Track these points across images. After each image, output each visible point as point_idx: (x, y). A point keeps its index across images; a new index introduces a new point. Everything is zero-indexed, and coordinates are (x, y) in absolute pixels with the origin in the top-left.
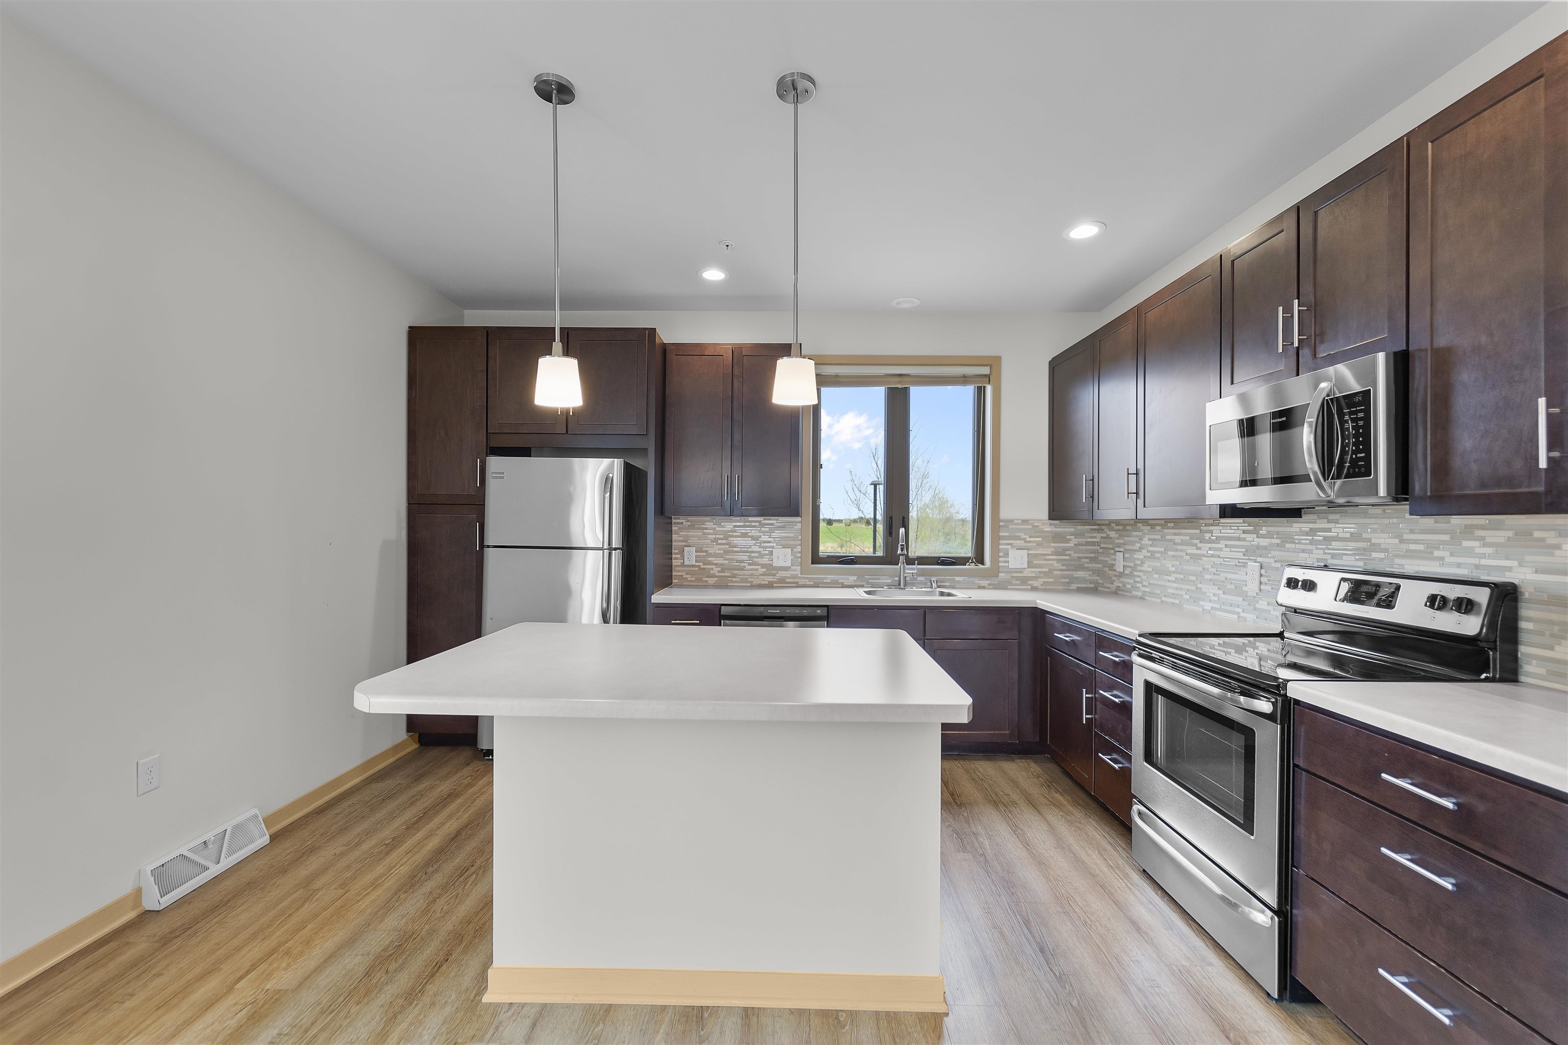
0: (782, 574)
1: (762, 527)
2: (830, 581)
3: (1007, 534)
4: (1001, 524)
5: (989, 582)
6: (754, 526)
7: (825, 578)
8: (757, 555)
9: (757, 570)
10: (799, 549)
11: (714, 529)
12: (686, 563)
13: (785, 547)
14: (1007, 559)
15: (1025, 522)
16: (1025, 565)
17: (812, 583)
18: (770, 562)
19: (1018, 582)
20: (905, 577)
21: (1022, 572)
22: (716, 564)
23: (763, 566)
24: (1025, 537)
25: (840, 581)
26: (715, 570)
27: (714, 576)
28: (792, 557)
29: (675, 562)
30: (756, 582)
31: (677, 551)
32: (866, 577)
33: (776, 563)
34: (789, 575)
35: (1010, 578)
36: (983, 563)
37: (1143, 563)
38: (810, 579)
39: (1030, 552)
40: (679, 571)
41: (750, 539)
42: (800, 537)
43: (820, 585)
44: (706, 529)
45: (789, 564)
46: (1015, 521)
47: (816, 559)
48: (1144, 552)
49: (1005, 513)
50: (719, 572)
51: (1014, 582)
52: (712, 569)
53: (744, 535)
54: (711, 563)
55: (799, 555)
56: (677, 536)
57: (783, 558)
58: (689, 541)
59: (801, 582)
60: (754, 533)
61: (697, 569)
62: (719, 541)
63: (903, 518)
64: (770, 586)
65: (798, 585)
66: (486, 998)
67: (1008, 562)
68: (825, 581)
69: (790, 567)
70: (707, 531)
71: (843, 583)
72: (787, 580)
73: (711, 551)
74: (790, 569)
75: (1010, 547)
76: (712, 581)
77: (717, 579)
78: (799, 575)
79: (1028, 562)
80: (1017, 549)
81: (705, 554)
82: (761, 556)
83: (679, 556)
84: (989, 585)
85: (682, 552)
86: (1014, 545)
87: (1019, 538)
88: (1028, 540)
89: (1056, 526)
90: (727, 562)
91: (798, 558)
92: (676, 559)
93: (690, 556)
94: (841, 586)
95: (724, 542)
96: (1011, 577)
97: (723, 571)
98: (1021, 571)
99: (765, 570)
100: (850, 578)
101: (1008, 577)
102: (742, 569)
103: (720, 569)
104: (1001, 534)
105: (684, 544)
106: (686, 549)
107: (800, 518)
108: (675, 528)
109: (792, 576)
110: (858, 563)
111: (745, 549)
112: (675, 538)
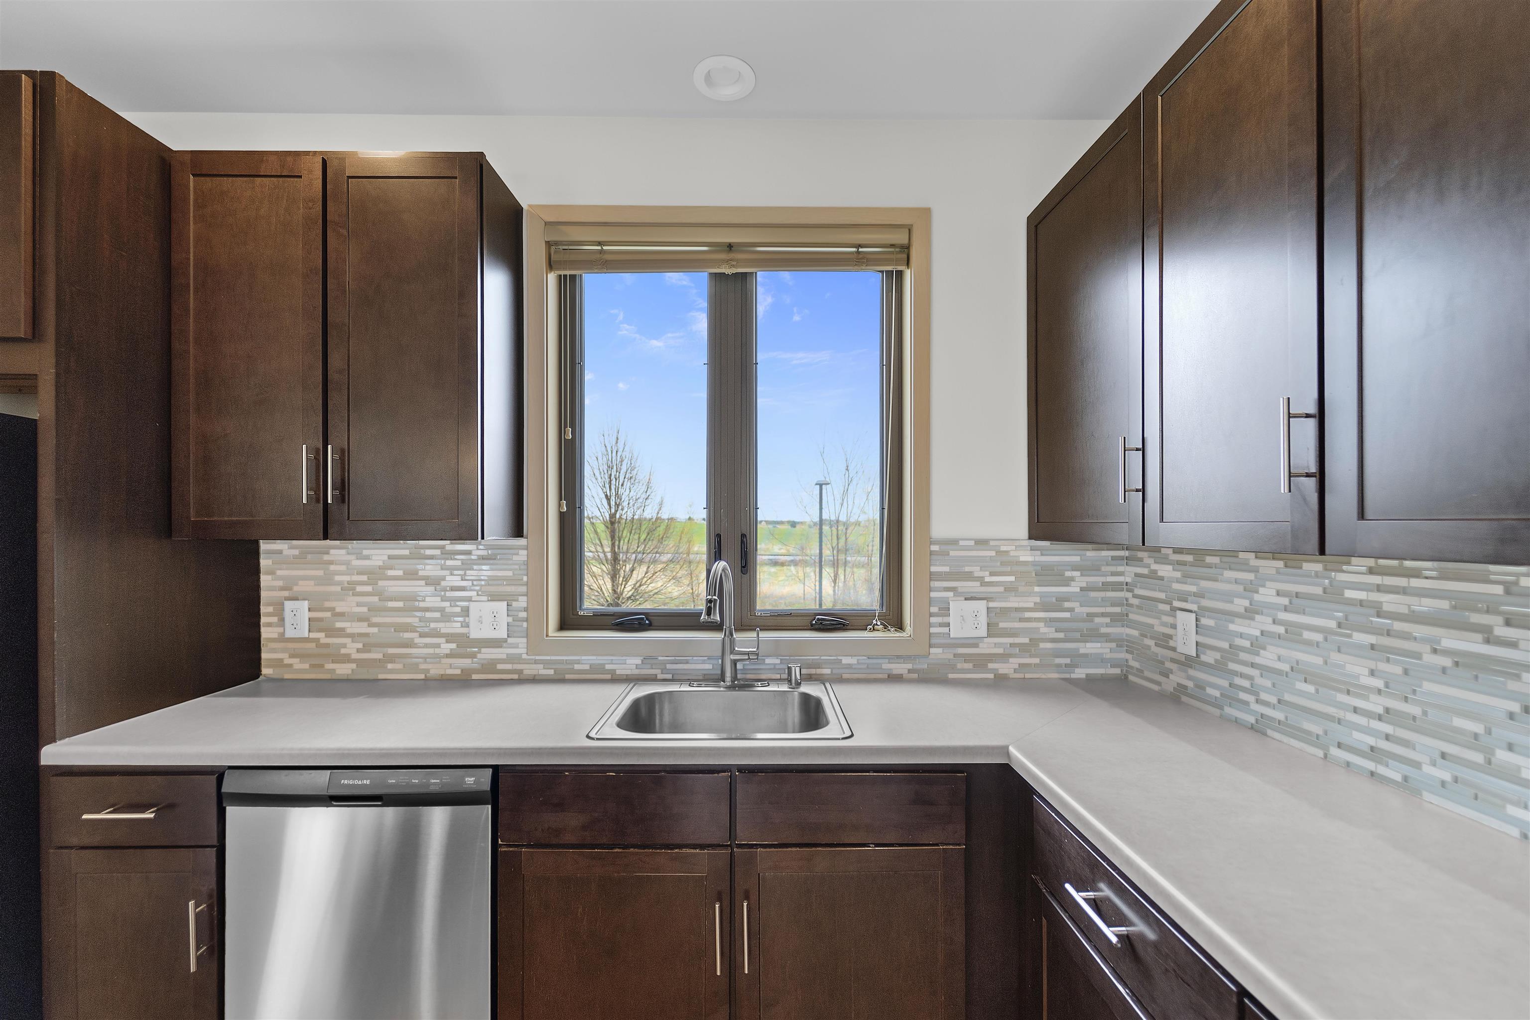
0: (488, 654)
1: (448, 559)
2: (587, 667)
3: (946, 569)
4: (935, 548)
5: (910, 666)
6: (432, 557)
7: (578, 662)
8: (437, 615)
9: (438, 646)
10: (522, 602)
11: (347, 563)
12: (290, 633)
13: (494, 597)
14: (945, 620)
15: (981, 543)
16: (983, 632)
17: (551, 672)
18: (464, 630)
19: (969, 666)
20: (734, 663)
21: (976, 646)
22: (352, 636)
23: (450, 638)
24: (981, 574)
25: (608, 667)
26: (351, 648)
27: (347, 659)
28: (510, 619)
29: (266, 633)
30: (436, 670)
31: (270, 609)
32: (660, 658)
33: (475, 634)
34: (504, 657)
35: (951, 657)
36: (900, 627)
37: (1256, 646)
38: (546, 664)
39: (991, 605)
40: (273, 651)
41: (423, 583)
42: (525, 578)
43: (568, 677)
44: (331, 563)
45: (502, 633)
46: (961, 543)
47: (572, 619)
48: (1263, 622)
49: (940, 529)
50: (358, 651)
51: (959, 666)
52: (344, 646)
53: (411, 575)
54: (341, 632)
55: (523, 615)
56: (269, 577)
57: (489, 620)
58: (295, 588)
59: (529, 670)
60: (430, 569)
61: (313, 645)
62: (359, 589)
63: (743, 536)
64: (465, 678)
65: (522, 677)
67: (948, 625)
68: (577, 667)
69: (505, 641)
70: (332, 567)
71: (615, 670)
72: (500, 667)
73: (340, 607)
74: (504, 645)
75: (951, 594)
76: (343, 669)
77: (354, 666)
78: (524, 656)
79: (988, 623)
80: (966, 599)
81: (328, 614)
82: (446, 617)
83: (274, 619)
84: (910, 671)
85: (279, 612)
86: (960, 590)
87: (969, 576)
88: (987, 579)
89: (1044, 552)
90: (375, 630)
91: (522, 620)
92: (269, 625)
93: (298, 619)
94: (609, 677)
95: (369, 589)
96: (955, 655)
97: (366, 648)
98: (974, 642)
99: (453, 646)
100: (628, 662)
101: (948, 655)
102: (410, 644)
103: (360, 646)
104: (934, 569)
105: (286, 594)
106: (288, 605)
107: (522, 542)
108: (264, 562)
109: (511, 659)
110: (649, 627)
111: (411, 603)
112: (265, 580)
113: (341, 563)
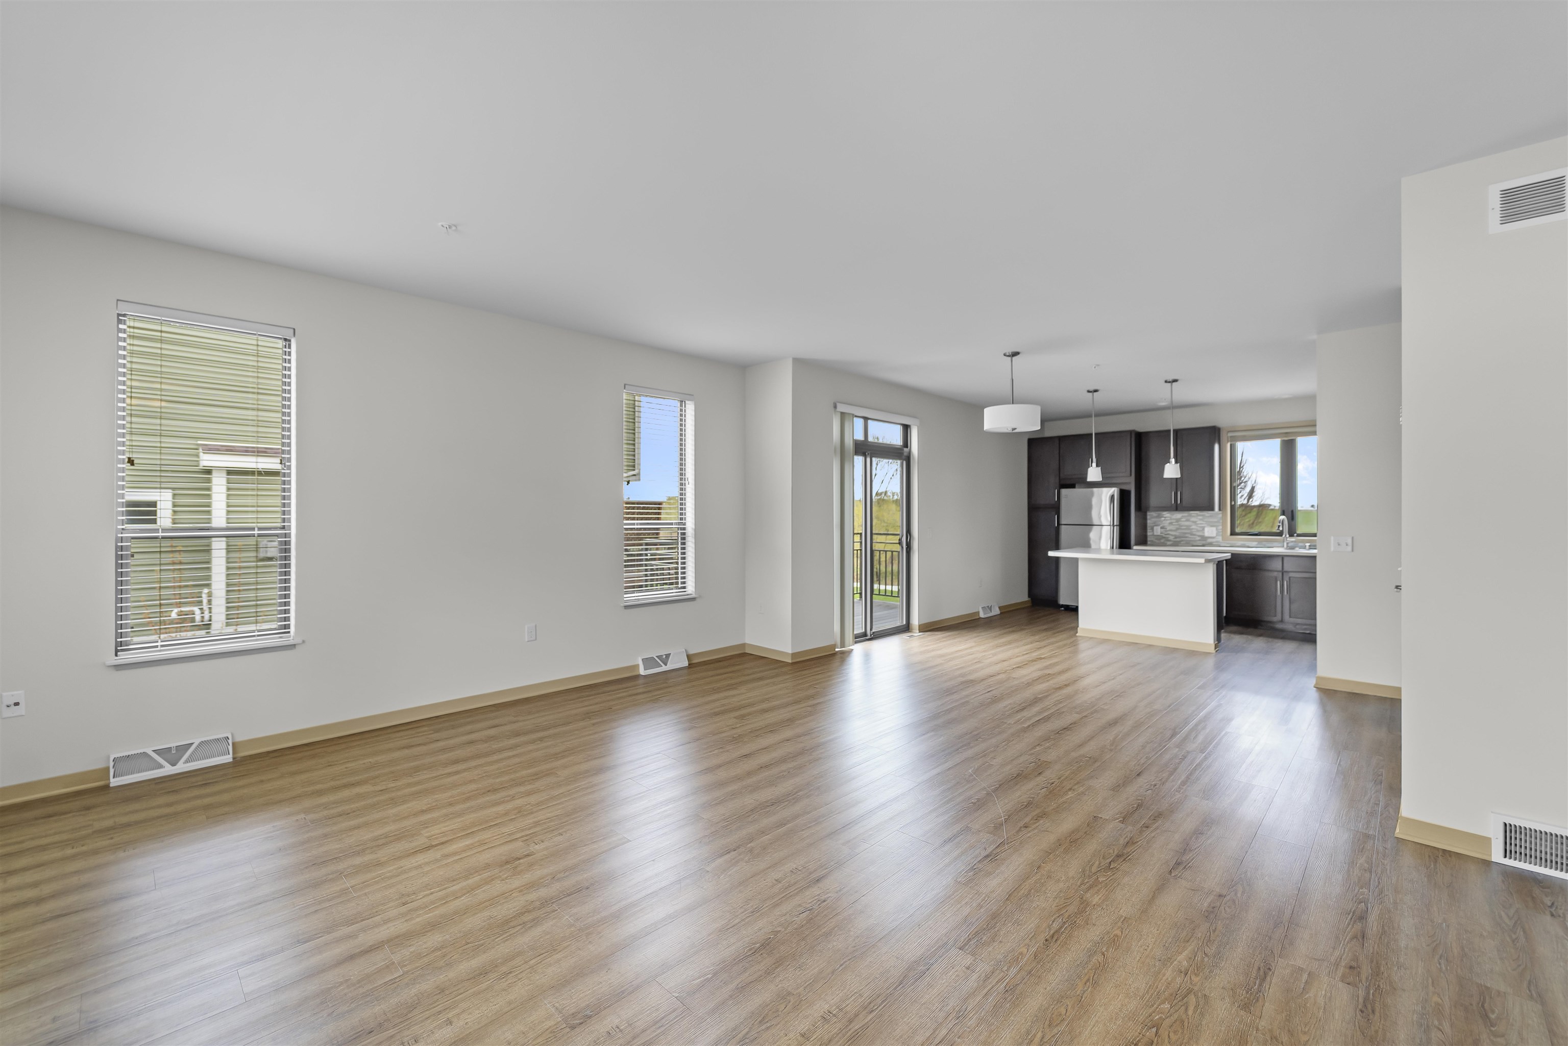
0: (1210, 540)
1: (1198, 517)
2: (1240, 544)
6: (1194, 516)
7: (1237, 543)
8: (1195, 530)
9: (1195, 538)
10: (1221, 527)
12: (1155, 534)
13: (1212, 526)
17: (1229, 545)
18: (1203, 534)
20: (1288, 543)
22: (1171, 535)
23: (1199, 536)
25: (1247, 545)
26: (1171, 538)
27: (1170, 540)
28: (1217, 532)
29: (1149, 534)
30: (1195, 544)
31: (1150, 528)
32: (1263, 543)
33: (1206, 534)
34: (1215, 541)
38: (1228, 543)
40: (1153, 536)
41: (1191, 522)
42: (1221, 521)
43: (1233, 546)
45: (1214, 535)
47: (1233, 533)
52: (1169, 537)
53: (1188, 520)
54: (1169, 534)
55: (1221, 530)
57: (1210, 532)
58: (1157, 523)
59: (1222, 544)
60: (1193, 519)
61: (1161, 533)
62: (1173, 524)
63: (1292, 511)
64: (1203, 546)
65: (1220, 546)
66: (1077, 635)
70: (1166, 519)
72: (1213, 544)
73: (1168, 528)
74: (1215, 538)
76: (1169, 543)
77: (1172, 542)
78: (1221, 541)
81: (1165, 529)
82: (1198, 531)
83: (1151, 531)
85: (1152, 529)
90: (1178, 534)
91: (1220, 532)
92: (1149, 532)
93: (1158, 531)
95: (1176, 524)
97: (1176, 538)
99: (1200, 538)
100: (1253, 543)
102: (1186, 537)
103: (1174, 537)
105: (1154, 525)
106: (1155, 528)
107: (1221, 512)
108: (1148, 517)
109: (1217, 542)
110: (1260, 535)
111: (1188, 527)
112: (1149, 521)
113: (1169, 517)
